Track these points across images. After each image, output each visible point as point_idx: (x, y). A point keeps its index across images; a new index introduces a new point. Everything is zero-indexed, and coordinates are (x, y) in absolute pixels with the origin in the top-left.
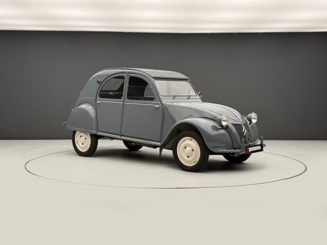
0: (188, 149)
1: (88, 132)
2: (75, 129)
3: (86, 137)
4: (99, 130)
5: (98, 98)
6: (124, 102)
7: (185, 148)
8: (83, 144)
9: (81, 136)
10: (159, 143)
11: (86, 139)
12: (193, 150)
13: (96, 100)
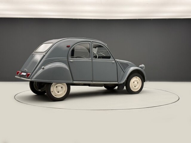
0: (136, 83)
2: (51, 81)
3: (62, 86)
4: (74, 80)
5: (70, 58)
6: (92, 60)
7: (134, 82)
8: (58, 92)
9: (57, 87)
10: (117, 83)
11: (62, 88)
12: (138, 83)
13: (68, 59)
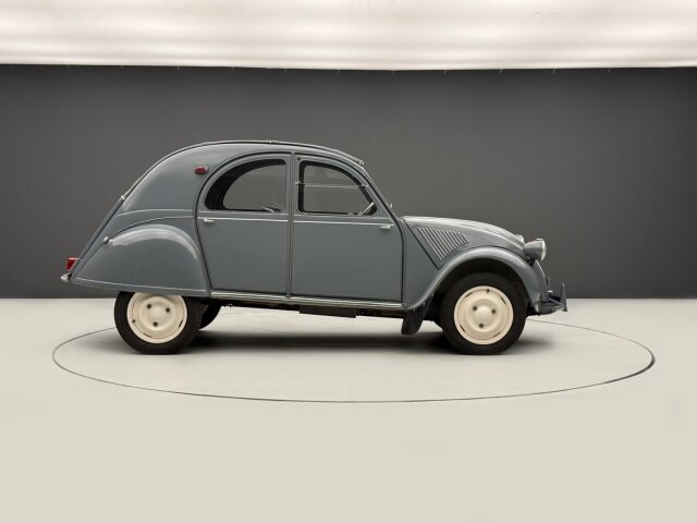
0: (484, 310)
1: (177, 293)
2: (127, 287)
3: (171, 305)
4: (215, 285)
5: (203, 210)
7: (475, 308)
8: (155, 324)
9: (149, 306)
10: (398, 306)
11: (168, 310)
12: (494, 312)
13: (196, 214)
